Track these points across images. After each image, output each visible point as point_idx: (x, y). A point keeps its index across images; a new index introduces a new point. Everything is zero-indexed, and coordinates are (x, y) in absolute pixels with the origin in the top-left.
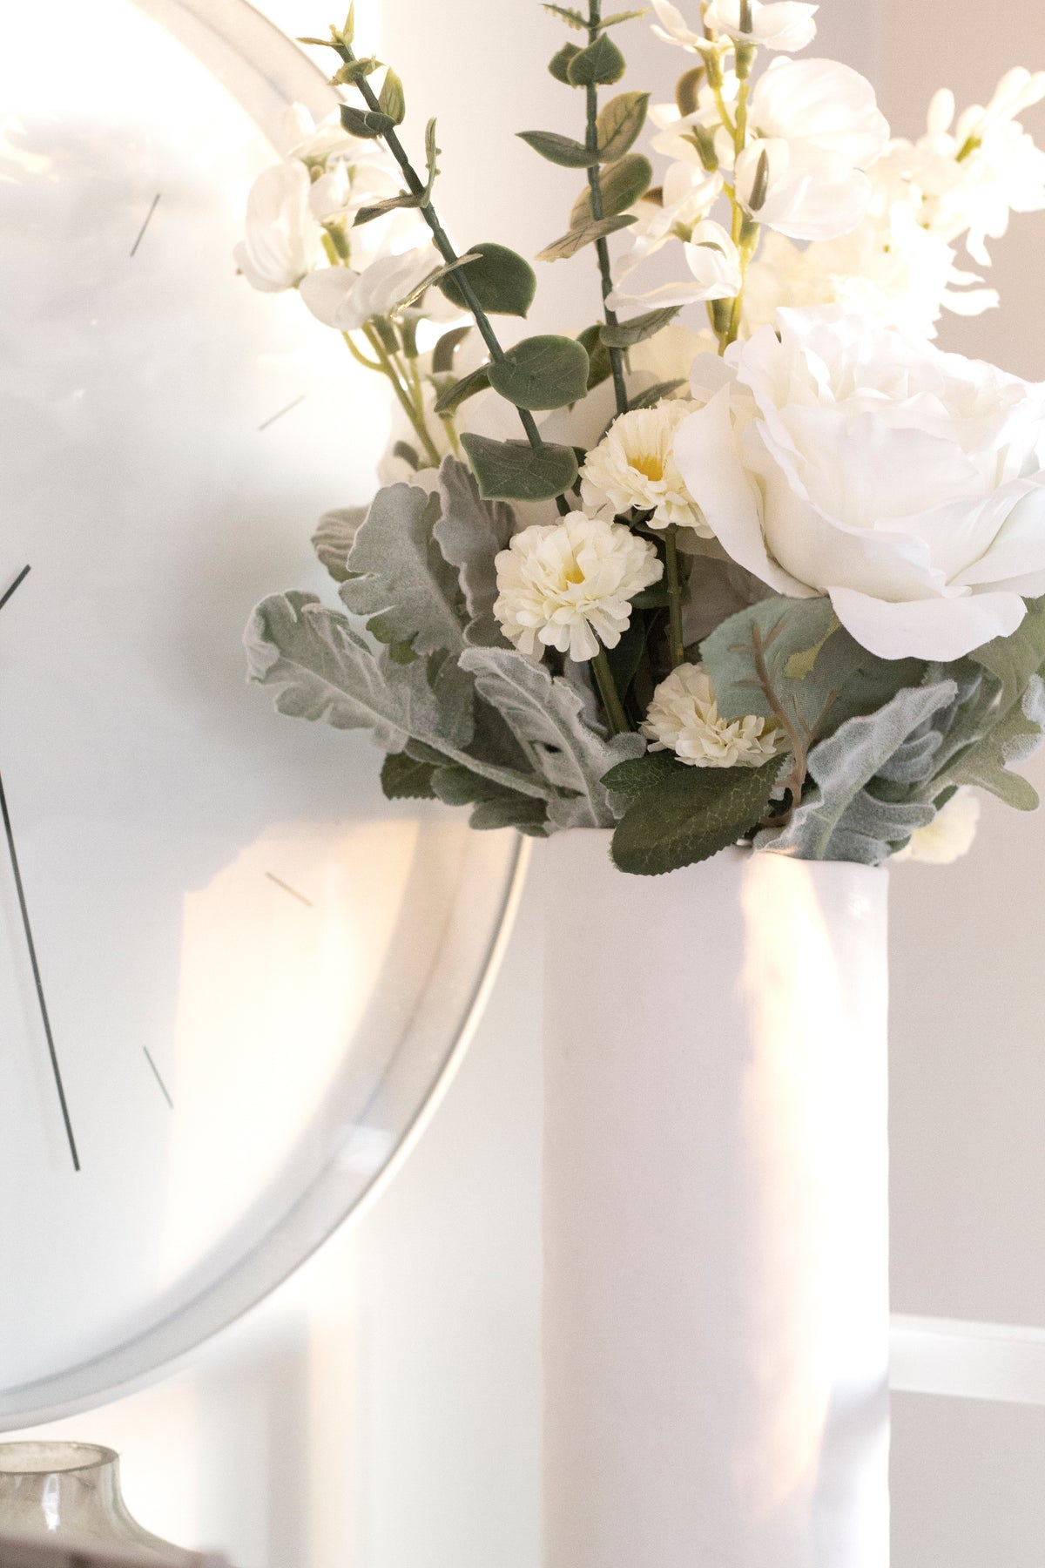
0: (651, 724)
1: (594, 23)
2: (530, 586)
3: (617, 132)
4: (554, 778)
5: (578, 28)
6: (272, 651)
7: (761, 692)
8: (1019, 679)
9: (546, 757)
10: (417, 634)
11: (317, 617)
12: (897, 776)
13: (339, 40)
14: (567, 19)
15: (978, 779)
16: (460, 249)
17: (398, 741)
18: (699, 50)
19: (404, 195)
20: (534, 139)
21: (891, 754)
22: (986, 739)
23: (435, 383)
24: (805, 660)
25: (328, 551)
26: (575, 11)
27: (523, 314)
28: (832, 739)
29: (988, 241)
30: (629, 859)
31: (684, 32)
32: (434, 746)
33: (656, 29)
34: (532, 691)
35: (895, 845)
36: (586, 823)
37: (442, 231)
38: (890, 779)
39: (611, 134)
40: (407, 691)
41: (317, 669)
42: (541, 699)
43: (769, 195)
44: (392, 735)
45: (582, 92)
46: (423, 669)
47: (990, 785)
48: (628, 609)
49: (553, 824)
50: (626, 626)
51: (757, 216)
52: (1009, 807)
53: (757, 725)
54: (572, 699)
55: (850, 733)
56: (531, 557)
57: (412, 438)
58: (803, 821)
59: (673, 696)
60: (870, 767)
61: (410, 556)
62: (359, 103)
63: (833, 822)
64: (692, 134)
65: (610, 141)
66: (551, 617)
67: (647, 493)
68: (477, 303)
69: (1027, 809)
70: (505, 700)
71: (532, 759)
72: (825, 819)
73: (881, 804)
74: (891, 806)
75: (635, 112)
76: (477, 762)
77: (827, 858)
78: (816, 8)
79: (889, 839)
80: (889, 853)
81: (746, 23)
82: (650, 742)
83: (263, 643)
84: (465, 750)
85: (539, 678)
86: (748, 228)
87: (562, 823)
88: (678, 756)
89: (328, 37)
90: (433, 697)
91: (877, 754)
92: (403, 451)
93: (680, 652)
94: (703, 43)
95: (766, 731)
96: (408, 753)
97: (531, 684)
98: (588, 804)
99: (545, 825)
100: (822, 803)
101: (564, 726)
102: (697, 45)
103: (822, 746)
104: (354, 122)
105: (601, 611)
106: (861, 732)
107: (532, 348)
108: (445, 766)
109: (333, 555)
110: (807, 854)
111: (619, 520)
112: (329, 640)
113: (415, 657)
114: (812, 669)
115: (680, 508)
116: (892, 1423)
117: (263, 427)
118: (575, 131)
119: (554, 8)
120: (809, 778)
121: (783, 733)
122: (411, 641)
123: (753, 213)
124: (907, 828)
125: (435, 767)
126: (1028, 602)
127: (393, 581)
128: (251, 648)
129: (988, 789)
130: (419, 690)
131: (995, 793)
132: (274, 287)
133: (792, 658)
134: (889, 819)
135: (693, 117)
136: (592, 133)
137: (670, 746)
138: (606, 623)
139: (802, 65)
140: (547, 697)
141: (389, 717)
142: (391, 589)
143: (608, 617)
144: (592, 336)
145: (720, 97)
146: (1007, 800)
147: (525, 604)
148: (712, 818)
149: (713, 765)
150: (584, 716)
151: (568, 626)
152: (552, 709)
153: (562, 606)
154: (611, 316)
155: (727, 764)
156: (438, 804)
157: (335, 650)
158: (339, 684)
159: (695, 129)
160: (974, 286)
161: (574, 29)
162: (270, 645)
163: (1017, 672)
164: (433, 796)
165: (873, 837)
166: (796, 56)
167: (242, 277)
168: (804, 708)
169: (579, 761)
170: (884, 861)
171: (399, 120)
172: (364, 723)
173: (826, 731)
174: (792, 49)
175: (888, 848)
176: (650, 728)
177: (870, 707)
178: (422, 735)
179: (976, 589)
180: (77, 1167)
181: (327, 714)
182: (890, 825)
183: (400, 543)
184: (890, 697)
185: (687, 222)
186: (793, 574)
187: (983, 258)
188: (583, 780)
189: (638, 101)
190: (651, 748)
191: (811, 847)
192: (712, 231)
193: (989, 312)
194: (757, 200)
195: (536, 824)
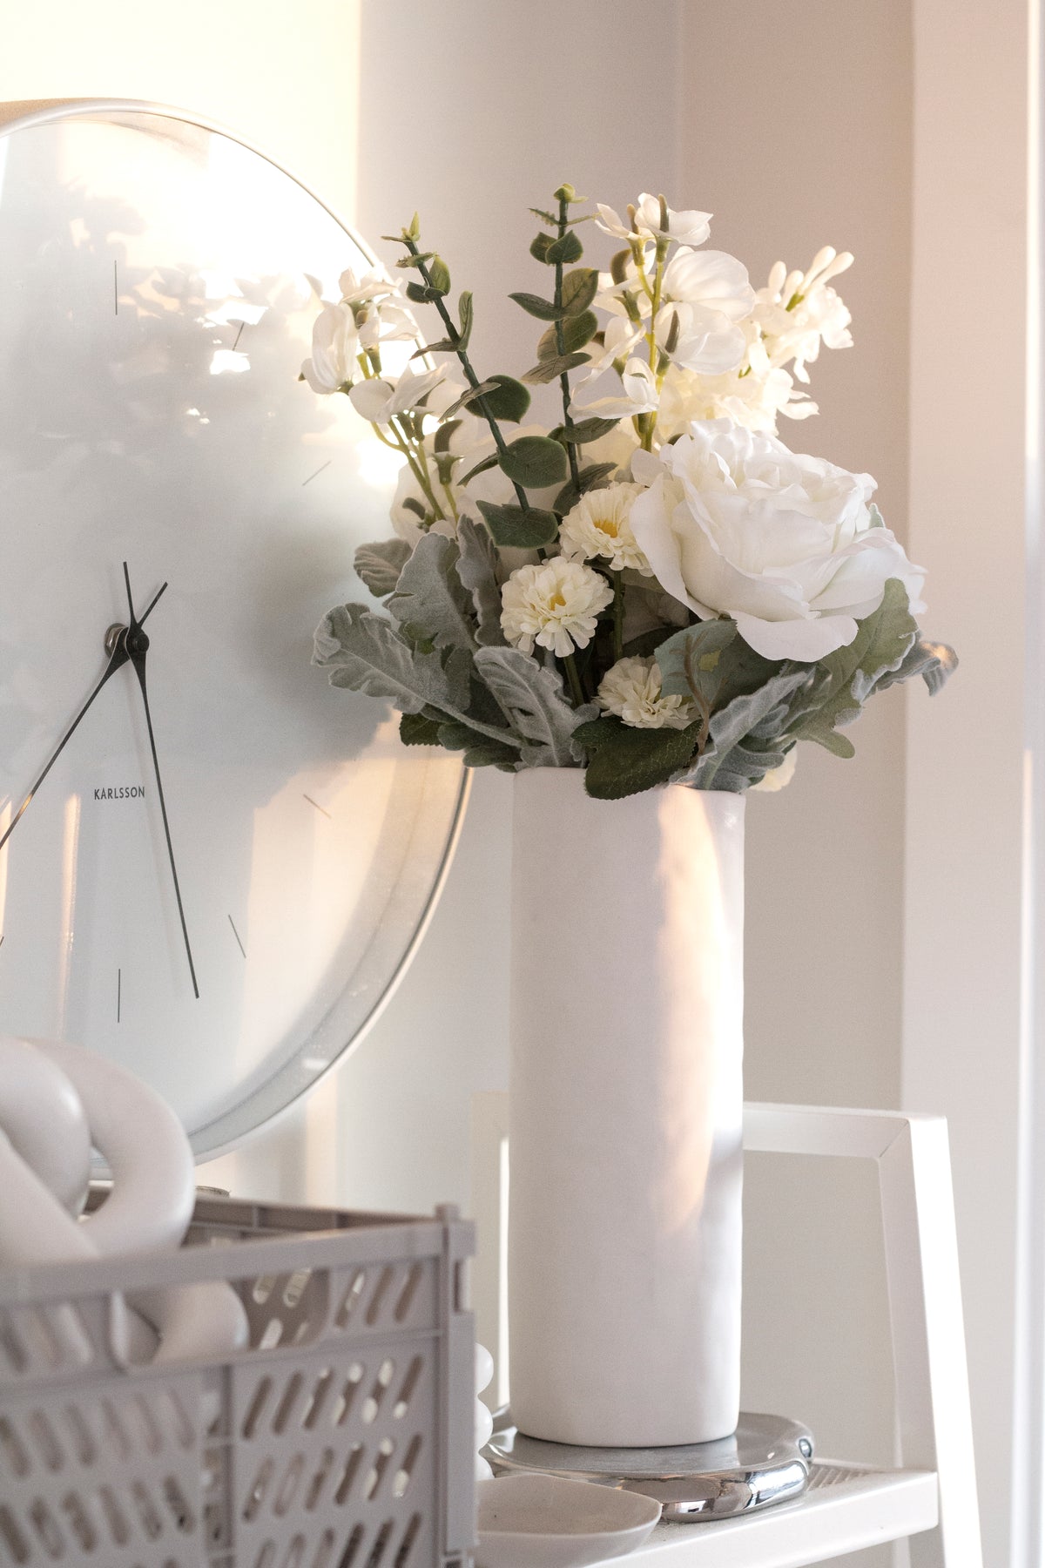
0: (602, 698)
1: (563, 222)
2: (529, 606)
3: (576, 296)
4: (526, 732)
5: (552, 225)
6: (336, 644)
7: (686, 680)
8: (843, 671)
9: (521, 719)
10: (437, 634)
11: (369, 622)
12: (758, 734)
13: (408, 238)
14: (545, 219)
15: (815, 737)
16: (481, 378)
17: (416, 706)
18: (629, 240)
19: (445, 342)
20: (520, 298)
21: (760, 720)
22: (822, 709)
23: (437, 460)
24: (712, 659)
25: (369, 575)
26: (550, 214)
27: (518, 422)
28: (726, 710)
29: (807, 365)
30: (597, 789)
31: (620, 228)
32: (444, 710)
33: (597, 222)
34: (523, 675)
35: (754, 781)
36: (549, 763)
37: (470, 366)
38: (754, 736)
39: (571, 297)
40: (428, 673)
41: (365, 656)
42: (528, 680)
43: (680, 343)
44: (413, 702)
45: (553, 268)
46: (439, 658)
47: (822, 741)
48: (595, 623)
49: (524, 763)
50: (593, 634)
51: (671, 357)
52: (833, 755)
53: (676, 701)
54: (551, 681)
55: (736, 706)
56: (531, 587)
57: (419, 495)
58: (704, 764)
59: (620, 680)
60: (745, 728)
61: (435, 581)
62: (420, 281)
63: (718, 764)
64: (622, 296)
65: (571, 302)
66: (543, 626)
67: (611, 547)
68: (491, 415)
69: (846, 757)
70: (498, 680)
71: (510, 720)
72: (713, 762)
73: (748, 753)
74: (755, 754)
75: (589, 283)
76: (473, 721)
77: (710, 789)
78: (711, 216)
79: (751, 776)
80: (750, 785)
81: (664, 224)
82: (602, 710)
83: (330, 639)
84: (465, 713)
85: (531, 667)
86: (664, 364)
87: (532, 763)
88: (623, 720)
89: (400, 235)
90: (445, 677)
91: (750, 720)
92: (411, 504)
93: (620, 650)
94: (632, 235)
95: (682, 704)
96: (423, 715)
97: (524, 671)
98: (553, 750)
99: (516, 764)
100: (716, 753)
101: (542, 699)
102: (629, 237)
103: (719, 715)
104: (415, 293)
105: (576, 623)
106: (744, 705)
107: (523, 443)
108: (447, 723)
109: (372, 578)
110: (699, 786)
111: (587, 563)
112: (376, 637)
113: (434, 649)
114: (717, 664)
115: (630, 556)
116: (744, 1172)
117: (304, 484)
118: (548, 295)
119: (537, 211)
120: (709, 736)
121: (692, 705)
122: (432, 640)
123: (669, 354)
124: (763, 768)
125: (441, 724)
126: (858, 622)
127: (425, 599)
128: (320, 642)
129: (820, 743)
130: (435, 672)
131: (825, 746)
132: (327, 391)
133: (703, 657)
134: (752, 763)
135: (623, 285)
136: (558, 297)
137: (618, 714)
138: (579, 631)
139: (700, 254)
140: (533, 679)
141: (413, 689)
142: (422, 604)
143: (582, 628)
144: (557, 433)
145: (642, 272)
146: (833, 751)
147: (527, 618)
148: (654, 762)
149: (646, 727)
150: (559, 692)
151: (553, 634)
152: (536, 689)
153: (549, 620)
154: (569, 420)
155: (656, 726)
156: (440, 749)
157: (379, 643)
158: (379, 668)
159: (624, 293)
160: (804, 400)
161: (549, 225)
162: (335, 640)
163: (842, 666)
164: (437, 743)
165: (742, 775)
166: (696, 249)
167: (305, 382)
168: (708, 689)
169: (549, 722)
170: (745, 790)
171: (446, 292)
172: (391, 693)
173: (721, 704)
174: (696, 244)
175: (749, 782)
176: (602, 701)
177: (750, 689)
178: (436, 702)
179: (825, 613)
180: (197, 996)
181: (365, 686)
182: (753, 766)
183: (431, 573)
184: (763, 683)
185: (620, 357)
186: (701, 600)
187: (804, 377)
188: (551, 735)
189: (590, 276)
190: (603, 715)
191: (701, 781)
192: (638, 365)
193: (812, 417)
194: (671, 345)
195: (509, 763)
